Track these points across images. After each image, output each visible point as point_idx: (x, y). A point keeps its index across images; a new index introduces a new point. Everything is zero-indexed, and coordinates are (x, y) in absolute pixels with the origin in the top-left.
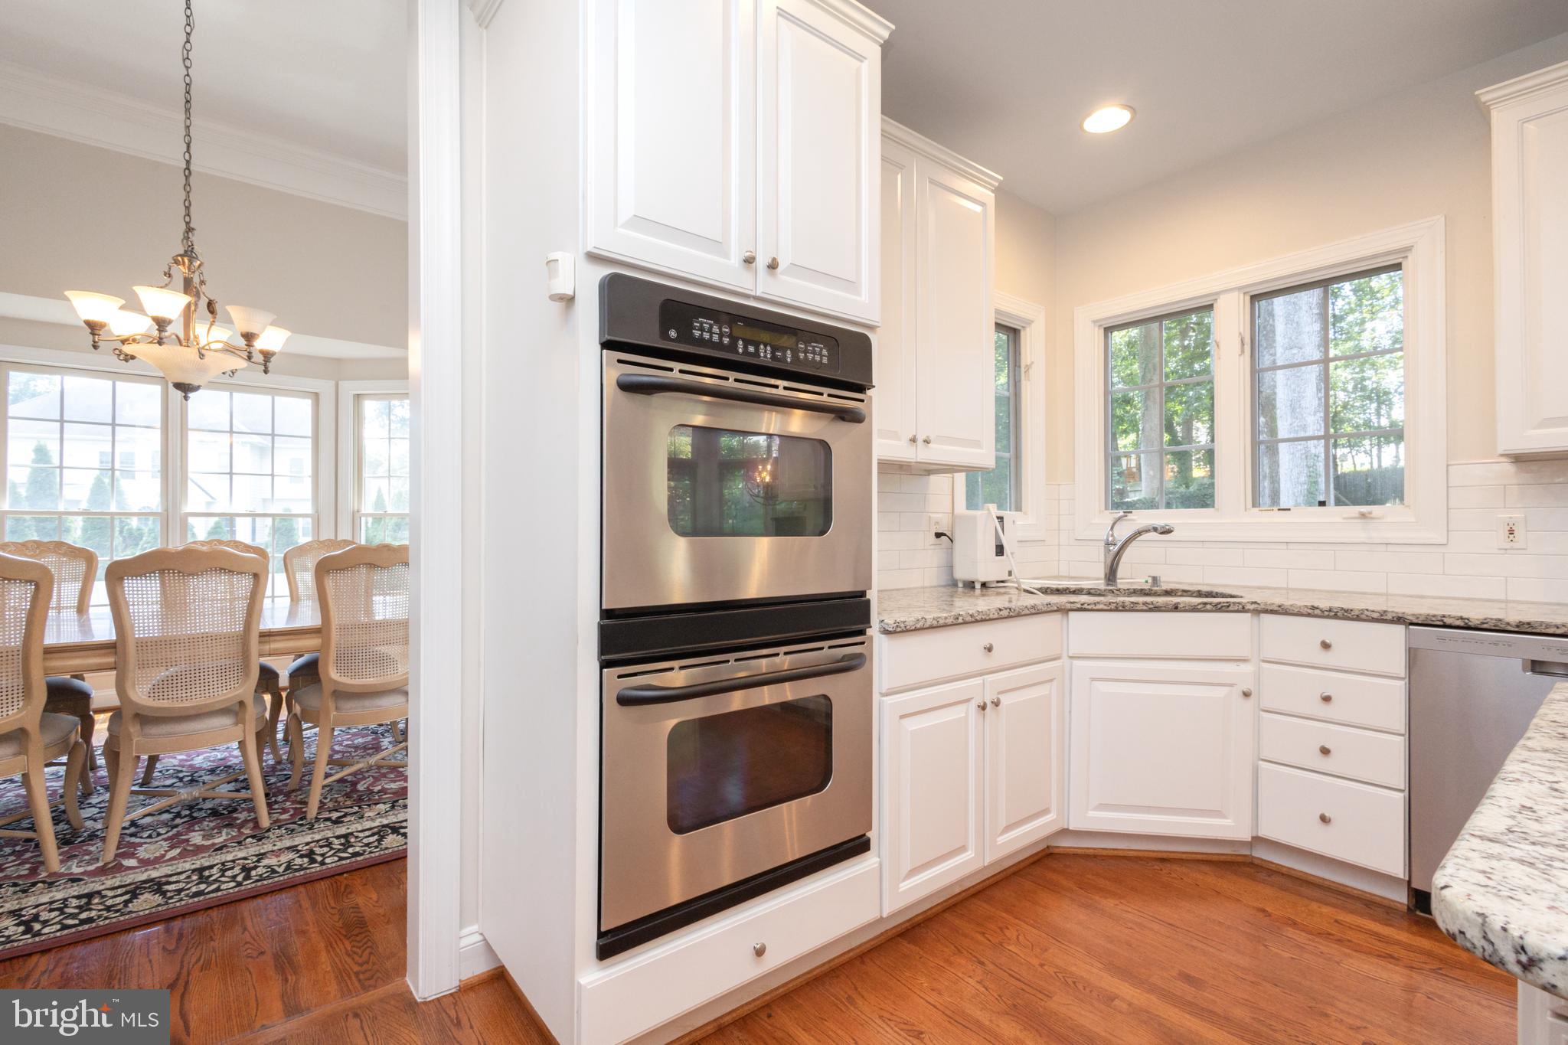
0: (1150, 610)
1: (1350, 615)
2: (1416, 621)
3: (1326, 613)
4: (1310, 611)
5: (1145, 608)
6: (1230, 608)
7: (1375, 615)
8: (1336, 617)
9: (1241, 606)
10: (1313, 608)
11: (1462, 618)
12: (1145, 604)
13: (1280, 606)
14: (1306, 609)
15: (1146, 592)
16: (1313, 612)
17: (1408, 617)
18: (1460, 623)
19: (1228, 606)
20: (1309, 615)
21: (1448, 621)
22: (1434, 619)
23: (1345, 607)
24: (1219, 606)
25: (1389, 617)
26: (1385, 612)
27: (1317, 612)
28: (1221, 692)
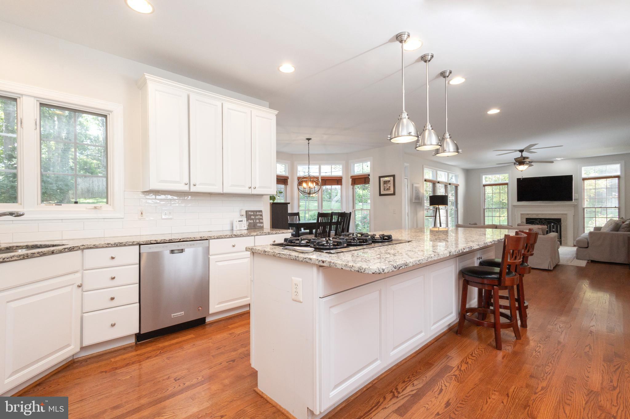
0: (41, 256)
1: (122, 245)
2: (143, 244)
3: (113, 245)
4: (107, 245)
5: (38, 255)
6: (75, 249)
7: (131, 243)
8: (117, 246)
9: (78, 248)
10: (108, 244)
11: (156, 240)
12: (38, 253)
13: (94, 245)
14: (105, 245)
15: (38, 246)
16: (109, 246)
17: (141, 243)
18: (155, 242)
19: (74, 248)
20: (107, 247)
21: (152, 242)
22: (148, 242)
23: (120, 242)
24: (70, 249)
25: (135, 243)
26: (134, 242)
27: (110, 245)
28: (68, 289)
